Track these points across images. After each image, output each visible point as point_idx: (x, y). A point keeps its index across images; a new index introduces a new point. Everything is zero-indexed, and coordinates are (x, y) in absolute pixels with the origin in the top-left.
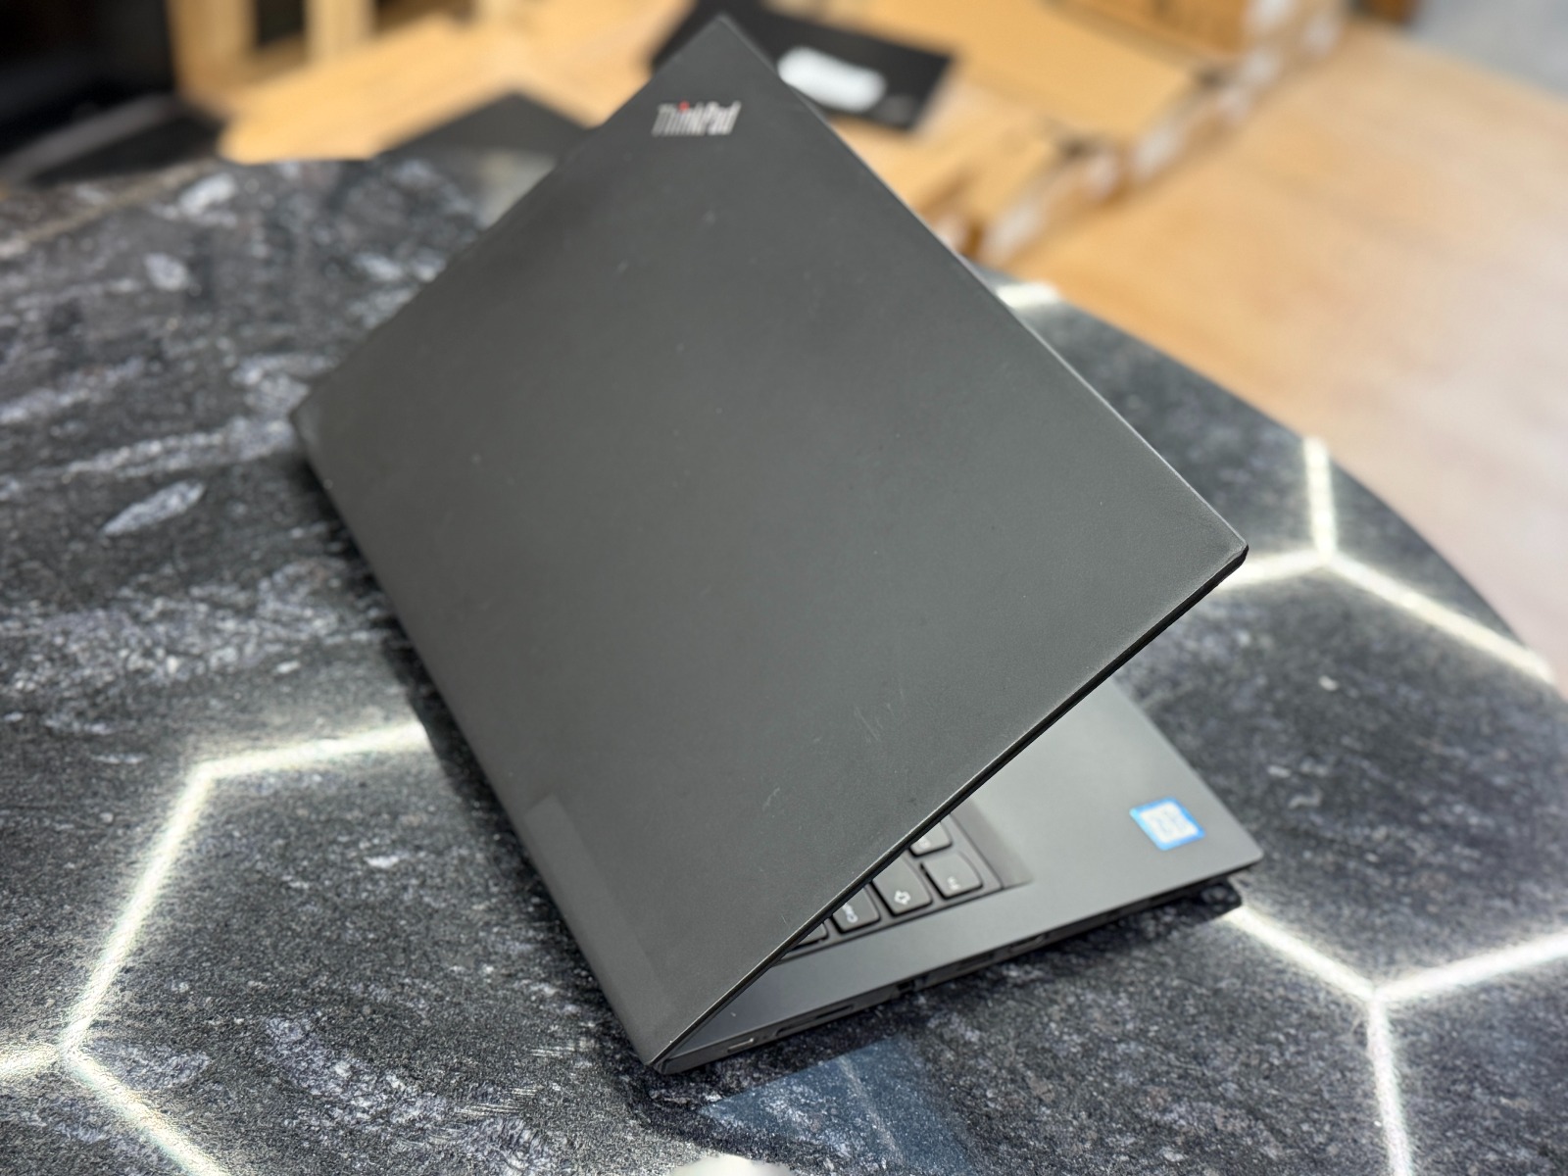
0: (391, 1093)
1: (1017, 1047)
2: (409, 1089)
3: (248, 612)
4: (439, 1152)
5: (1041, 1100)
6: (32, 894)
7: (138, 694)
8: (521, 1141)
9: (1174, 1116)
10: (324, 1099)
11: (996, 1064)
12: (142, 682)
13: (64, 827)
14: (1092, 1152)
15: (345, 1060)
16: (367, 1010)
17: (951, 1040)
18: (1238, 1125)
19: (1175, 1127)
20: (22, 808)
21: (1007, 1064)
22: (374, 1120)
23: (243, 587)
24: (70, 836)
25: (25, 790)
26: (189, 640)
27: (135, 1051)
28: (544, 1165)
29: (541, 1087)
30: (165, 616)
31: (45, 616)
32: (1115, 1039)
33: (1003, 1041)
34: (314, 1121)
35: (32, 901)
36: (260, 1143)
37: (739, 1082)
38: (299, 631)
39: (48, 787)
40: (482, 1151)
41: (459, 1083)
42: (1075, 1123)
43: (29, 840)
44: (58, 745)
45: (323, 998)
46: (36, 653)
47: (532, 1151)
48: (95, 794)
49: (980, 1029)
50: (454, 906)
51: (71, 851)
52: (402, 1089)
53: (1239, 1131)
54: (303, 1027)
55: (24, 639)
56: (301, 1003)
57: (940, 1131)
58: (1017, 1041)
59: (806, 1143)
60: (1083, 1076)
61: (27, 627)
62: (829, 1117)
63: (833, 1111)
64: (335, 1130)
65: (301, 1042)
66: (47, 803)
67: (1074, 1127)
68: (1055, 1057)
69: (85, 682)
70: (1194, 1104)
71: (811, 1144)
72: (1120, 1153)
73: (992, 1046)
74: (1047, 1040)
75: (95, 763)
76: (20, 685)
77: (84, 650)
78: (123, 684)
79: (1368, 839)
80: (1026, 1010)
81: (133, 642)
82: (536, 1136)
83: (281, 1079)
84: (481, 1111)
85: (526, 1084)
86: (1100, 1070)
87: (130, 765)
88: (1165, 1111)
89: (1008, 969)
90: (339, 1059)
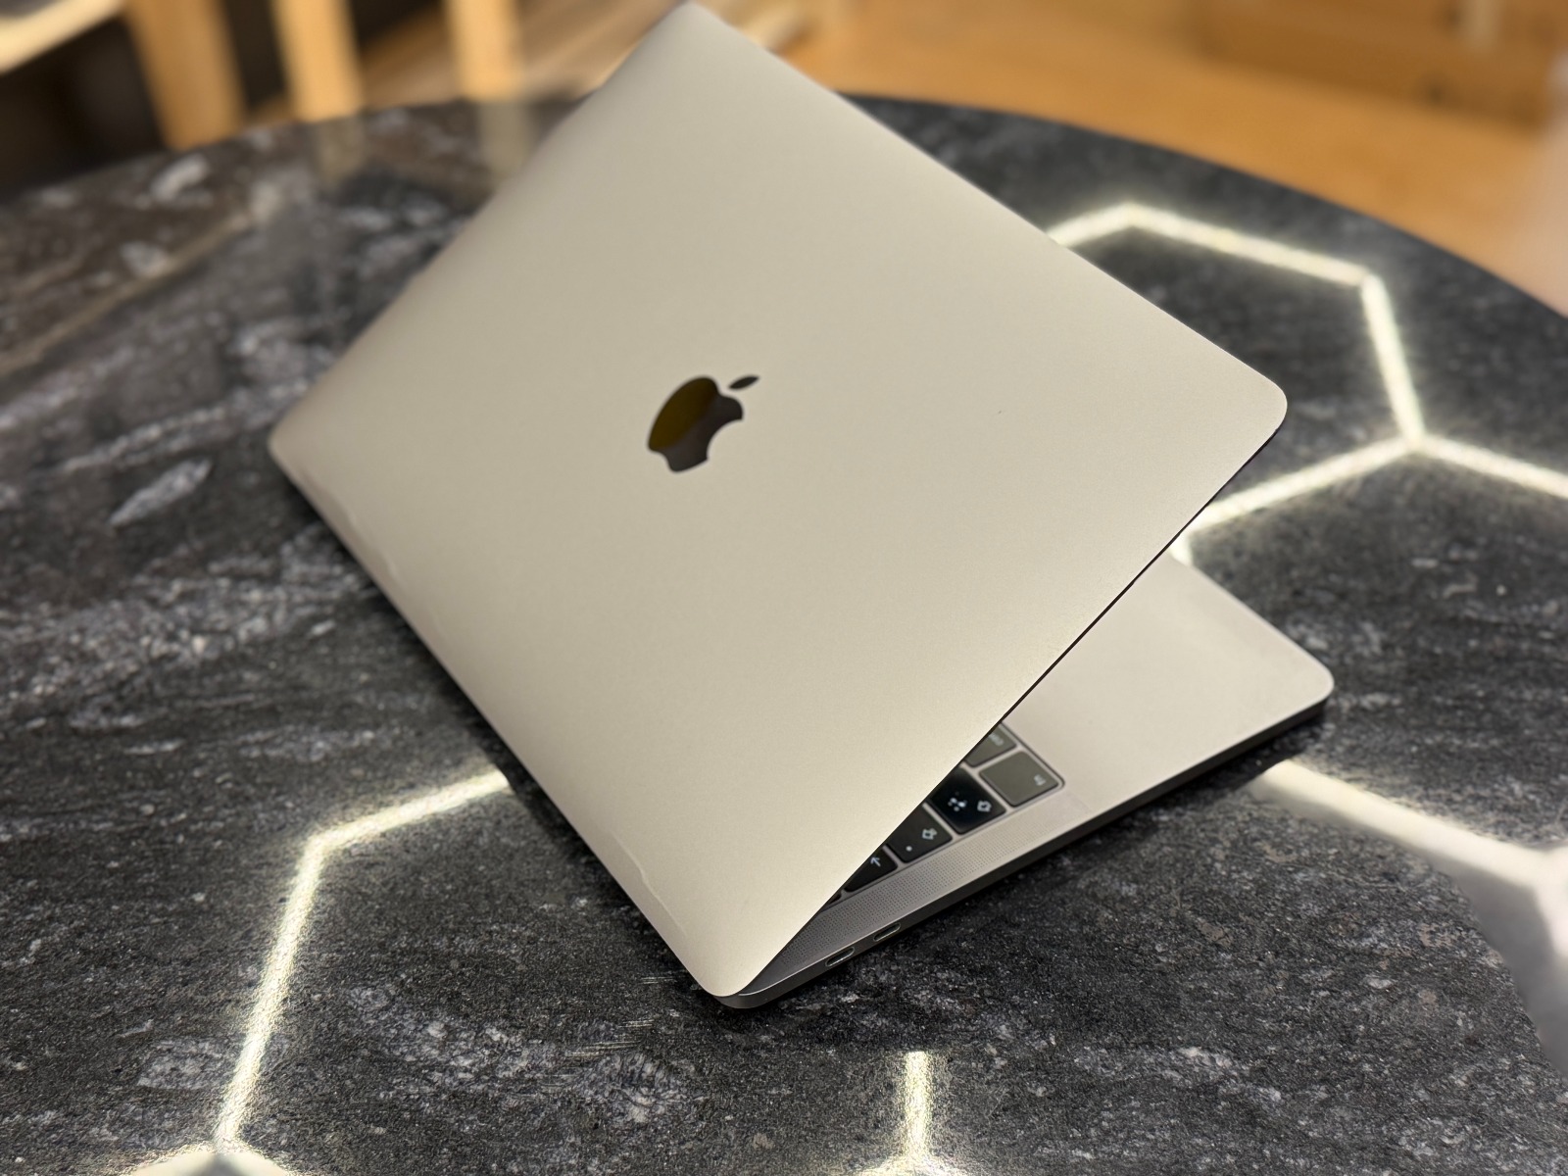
0: (493, 1046)
1: (1182, 894)
2: (512, 1040)
3: (272, 579)
4: (555, 1101)
5: (1218, 946)
6: (75, 900)
7: (166, 679)
8: (644, 1076)
9: (1373, 940)
10: (421, 1064)
11: (1161, 916)
12: (169, 667)
13: (101, 826)
14: (1286, 992)
15: (437, 1020)
16: (454, 964)
17: (1106, 898)
18: (1446, 940)
19: (1377, 952)
20: (54, 814)
21: (1173, 913)
22: (478, 1079)
23: (265, 555)
24: (110, 834)
25: (56, 796)
26: (214, 617)
27: (207, 1045)
28: (672, 1098)
29: (658, 1015)
30: (185, 597)
31: (58, 617)
32: (1290, 869)
33: (1164, 891)
34: (412, 1089)
35: (76, 907)
36: (356, 1122)
37: (876, 977)
38: (329, 589)
39: (80, 788)
40: (602, 1094)
41: (566, 1025)
42: (1261, 964)
43: (66, 845)
44: (86, 744)
45: (405, 959)
46: (52, 655)
47: (656, 1084)
48: (132, 788)
49: (1136, 882)
50: (535, 842)
51: (113, 849)
52: (505, 1041)
53: (1448, 944)
54: (387, 993)
55: (38, 644)
56: (382, 968)
57: (1110, 996)
58: (1180, 889)
59: (961, 1030)
60: (1262, 914)
61: (39, 630)
62: (982, 999)
63: (987, 993)
64: (436, 1095)
65: (386, 1009)
66: (82, 805)
67: (1261, 969)
68: (1227, 899)
69: (107, 676)
70: (1393, 924)
71: (967, 1031)
72: (1318, 989)
73: (1153, 897)
74: (1215, 882)
75: (129, 757)
76: (38, 690)
77: (102, 644)
78: (149, 672)
79: (1538, 616)
80: (1184, 854)
81: (154, 627)
82: (658, 1069)
83: (371, 1051)
84: (595, 1050)
85: (641, 1015)
86: (1279, 904)
87: (166, 753)
88: (1362, 936)
89: (1157, 815)
90: (431, 1020)
